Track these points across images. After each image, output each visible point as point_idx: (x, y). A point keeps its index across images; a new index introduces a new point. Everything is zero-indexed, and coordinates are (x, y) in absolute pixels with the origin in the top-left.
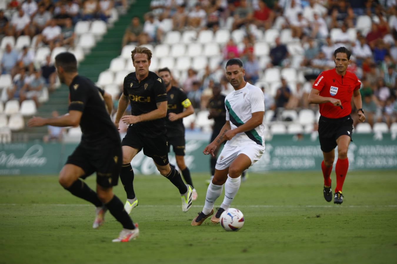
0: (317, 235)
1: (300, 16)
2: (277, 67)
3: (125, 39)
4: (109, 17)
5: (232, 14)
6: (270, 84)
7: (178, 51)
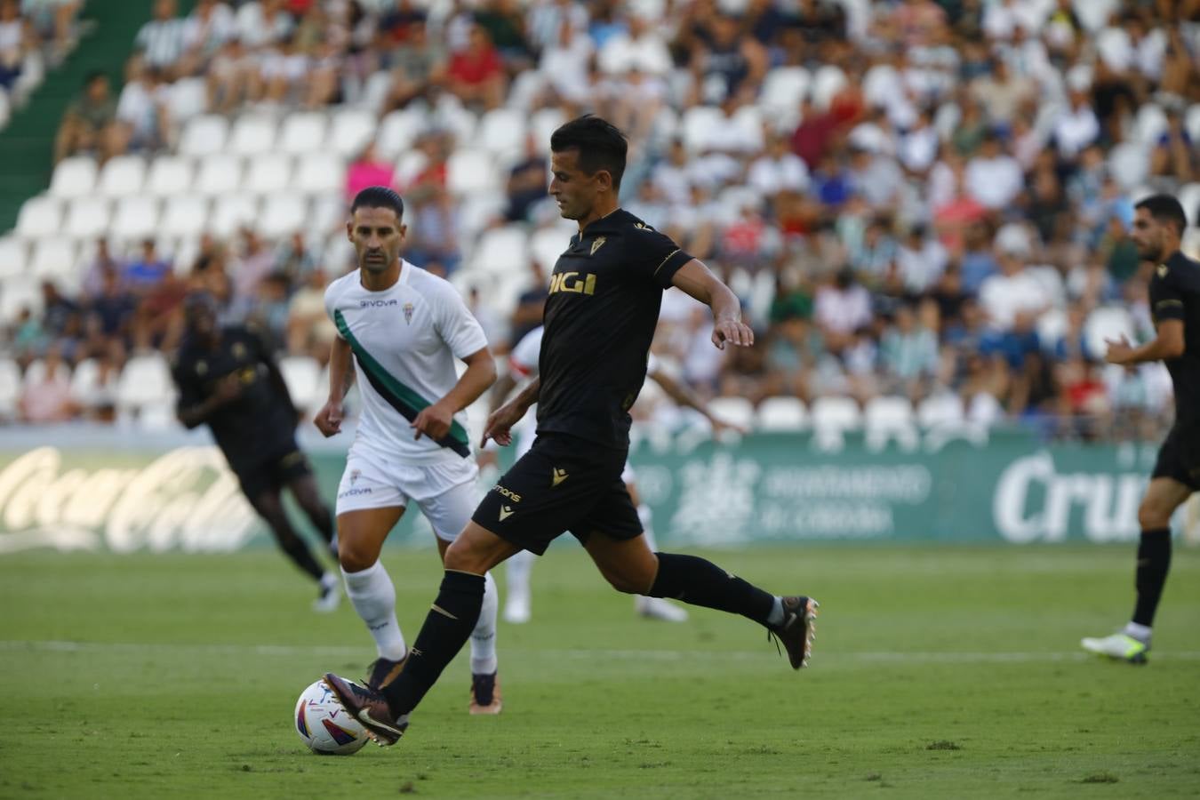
0: (628, 742)
1: (593, 69)
2: (520, 224)
3: (63, 138)
4: (16, 72)
5: (385, 65)
6: (496, 280)
7: (219, 177)
